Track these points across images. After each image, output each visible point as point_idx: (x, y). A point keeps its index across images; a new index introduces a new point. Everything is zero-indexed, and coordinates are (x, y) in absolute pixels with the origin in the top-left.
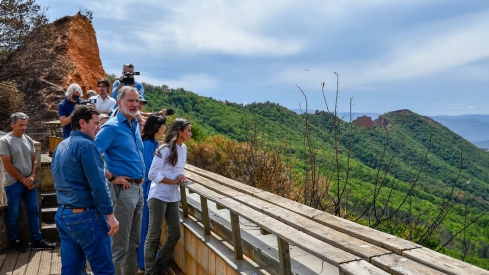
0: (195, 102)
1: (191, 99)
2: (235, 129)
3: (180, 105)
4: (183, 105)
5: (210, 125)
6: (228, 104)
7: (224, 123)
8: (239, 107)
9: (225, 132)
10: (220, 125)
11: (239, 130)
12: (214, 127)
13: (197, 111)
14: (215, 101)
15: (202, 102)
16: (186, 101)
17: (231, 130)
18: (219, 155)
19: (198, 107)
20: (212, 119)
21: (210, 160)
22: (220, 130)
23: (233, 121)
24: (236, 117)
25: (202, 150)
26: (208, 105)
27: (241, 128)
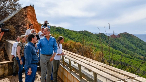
0: (64, 31)
1: (63, 30)
2: (75, 38)
3: (59, 32)
4: (60, 31)
5: (68, 37)
6: (73, 31)
7: (72, 37)
8: (77, 32)
9: (73, 39)
10: (71, 37)
11: (76, 39)
12: (69, 38)
13: (64, 33)
14: (69, 30)
15: (66, 31)
16: (61, 30)
17: (74, 39)
18: (71, 46)
19: (64, 32)
20: (68, 35)
21: (68, 48)
22: (71, 39)
23: (75, 36)
24: (76, 35)
25: (66, 45)
26: (67, 31)
27: (77, 38)
